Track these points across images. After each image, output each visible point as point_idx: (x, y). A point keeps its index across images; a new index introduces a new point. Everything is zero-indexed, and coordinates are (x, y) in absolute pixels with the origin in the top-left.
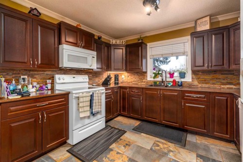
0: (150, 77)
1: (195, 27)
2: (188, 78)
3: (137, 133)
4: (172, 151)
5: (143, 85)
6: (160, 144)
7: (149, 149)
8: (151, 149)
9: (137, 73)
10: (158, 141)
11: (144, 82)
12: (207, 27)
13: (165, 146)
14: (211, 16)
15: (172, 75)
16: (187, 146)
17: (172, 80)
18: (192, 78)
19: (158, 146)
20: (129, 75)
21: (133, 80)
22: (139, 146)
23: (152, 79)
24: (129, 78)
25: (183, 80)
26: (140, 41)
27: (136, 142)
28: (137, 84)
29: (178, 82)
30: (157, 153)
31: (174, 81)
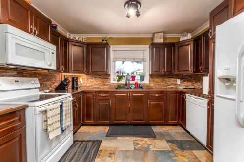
0: (113, 80)
1: (152, 39)
2: (147, 81)
3: (113, 139)
4: (151, 145)
5: (105, 88)
6: (139, 142)
7: (133, 149)
8: (135, 149)
9: (99, 75)
10: (136, 140)
11: (107, 85)
12: (161, 41)
13: (144, 142)
14: (164, 32)
15: (133, 78)
16: (157, 137)
17: (134, 82)
18: (150, 81)
19: (138, 144)
20: (88, 77)
21: (94, 84)
22: (123, 151)
23: (116, 82)
24: (88, 82)
25: (143, 82)
26: (105, 42)
27: (117, 148)
28: (99, 88)
29: (140, 84)
30: (142, 151)
31: (136, 84)
